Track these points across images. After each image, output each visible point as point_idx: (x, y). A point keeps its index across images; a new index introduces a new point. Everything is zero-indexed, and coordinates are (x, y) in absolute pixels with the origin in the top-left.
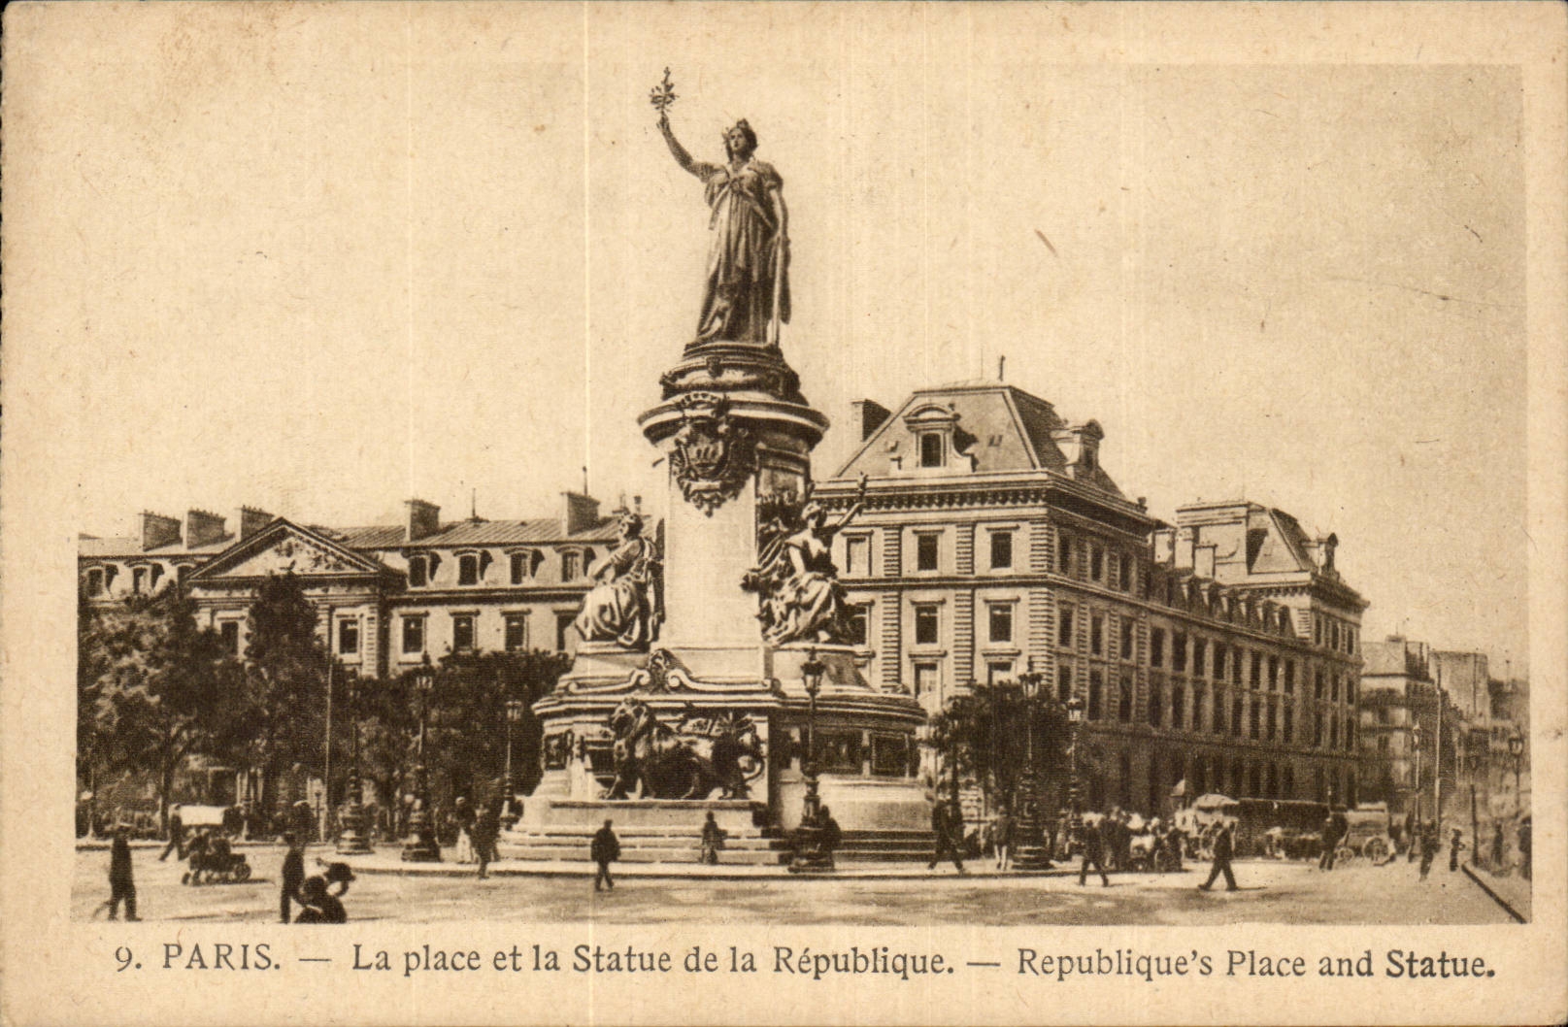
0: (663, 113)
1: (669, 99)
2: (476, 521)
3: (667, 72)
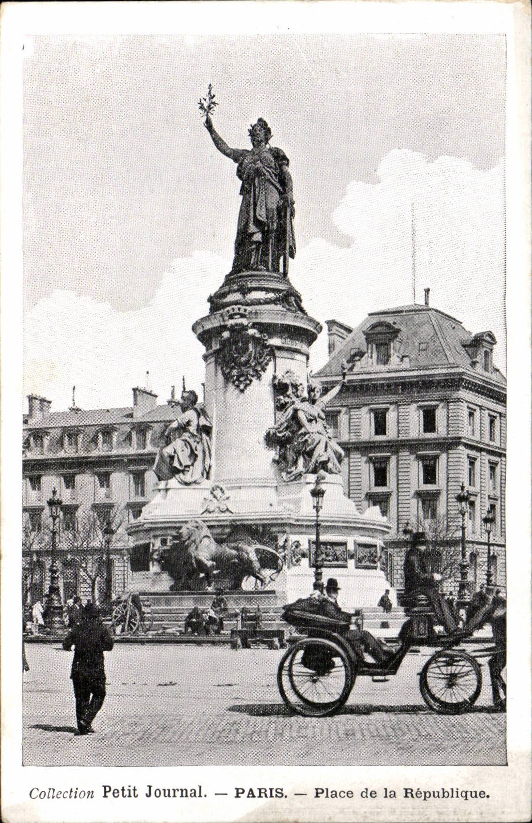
0: (207, 115)
1: (212, 105)
2: (77, 410)
3: (210, 87)
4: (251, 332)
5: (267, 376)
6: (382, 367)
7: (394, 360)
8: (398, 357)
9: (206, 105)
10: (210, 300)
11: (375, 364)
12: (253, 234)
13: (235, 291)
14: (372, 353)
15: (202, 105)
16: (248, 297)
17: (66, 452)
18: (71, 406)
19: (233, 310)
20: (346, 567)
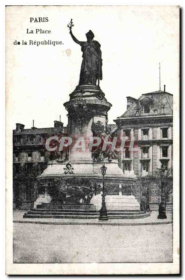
0: (70, 29)
4: (84, 107)
5: (90, 124)
6: (147, 114)
7: (151, 111)
8: (153, 110)
9: (70, 26)
10: (70, 95)
11: (144, 113)
12: (86, 72)
13: (79, 92)
14: (143, 109)
15: (68, 26)
16: (84, 94)
17: (29, 144)
18: (32, 127)
19: (77, 99)
20: (118, 194)
